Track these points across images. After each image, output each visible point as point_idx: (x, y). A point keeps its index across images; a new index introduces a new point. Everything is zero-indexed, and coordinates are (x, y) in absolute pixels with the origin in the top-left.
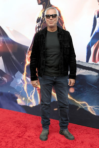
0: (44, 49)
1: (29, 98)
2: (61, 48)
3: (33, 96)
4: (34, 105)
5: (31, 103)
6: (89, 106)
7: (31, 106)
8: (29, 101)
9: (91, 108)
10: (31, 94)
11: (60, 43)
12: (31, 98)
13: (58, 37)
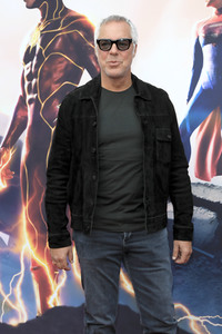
0: (94, 145)
1: (6, 298)
2: (146, 142)
3: (18, 291)
4: (24, 319)
5: (13, 313)
6: (192, 318)
7: (14, 322)
8: (7, 306)
9: (198, 322)
10: (14, 285)
11: (144, 127)
12: (13, 298)
13: (137, 107)
